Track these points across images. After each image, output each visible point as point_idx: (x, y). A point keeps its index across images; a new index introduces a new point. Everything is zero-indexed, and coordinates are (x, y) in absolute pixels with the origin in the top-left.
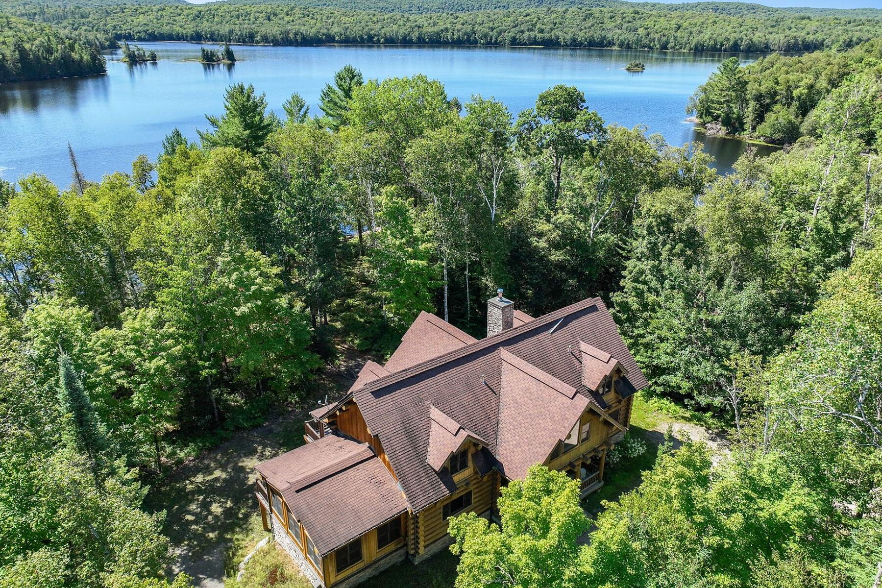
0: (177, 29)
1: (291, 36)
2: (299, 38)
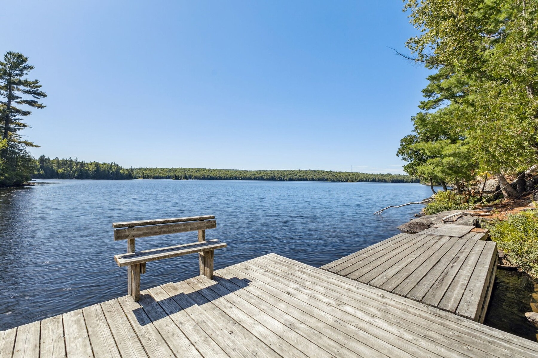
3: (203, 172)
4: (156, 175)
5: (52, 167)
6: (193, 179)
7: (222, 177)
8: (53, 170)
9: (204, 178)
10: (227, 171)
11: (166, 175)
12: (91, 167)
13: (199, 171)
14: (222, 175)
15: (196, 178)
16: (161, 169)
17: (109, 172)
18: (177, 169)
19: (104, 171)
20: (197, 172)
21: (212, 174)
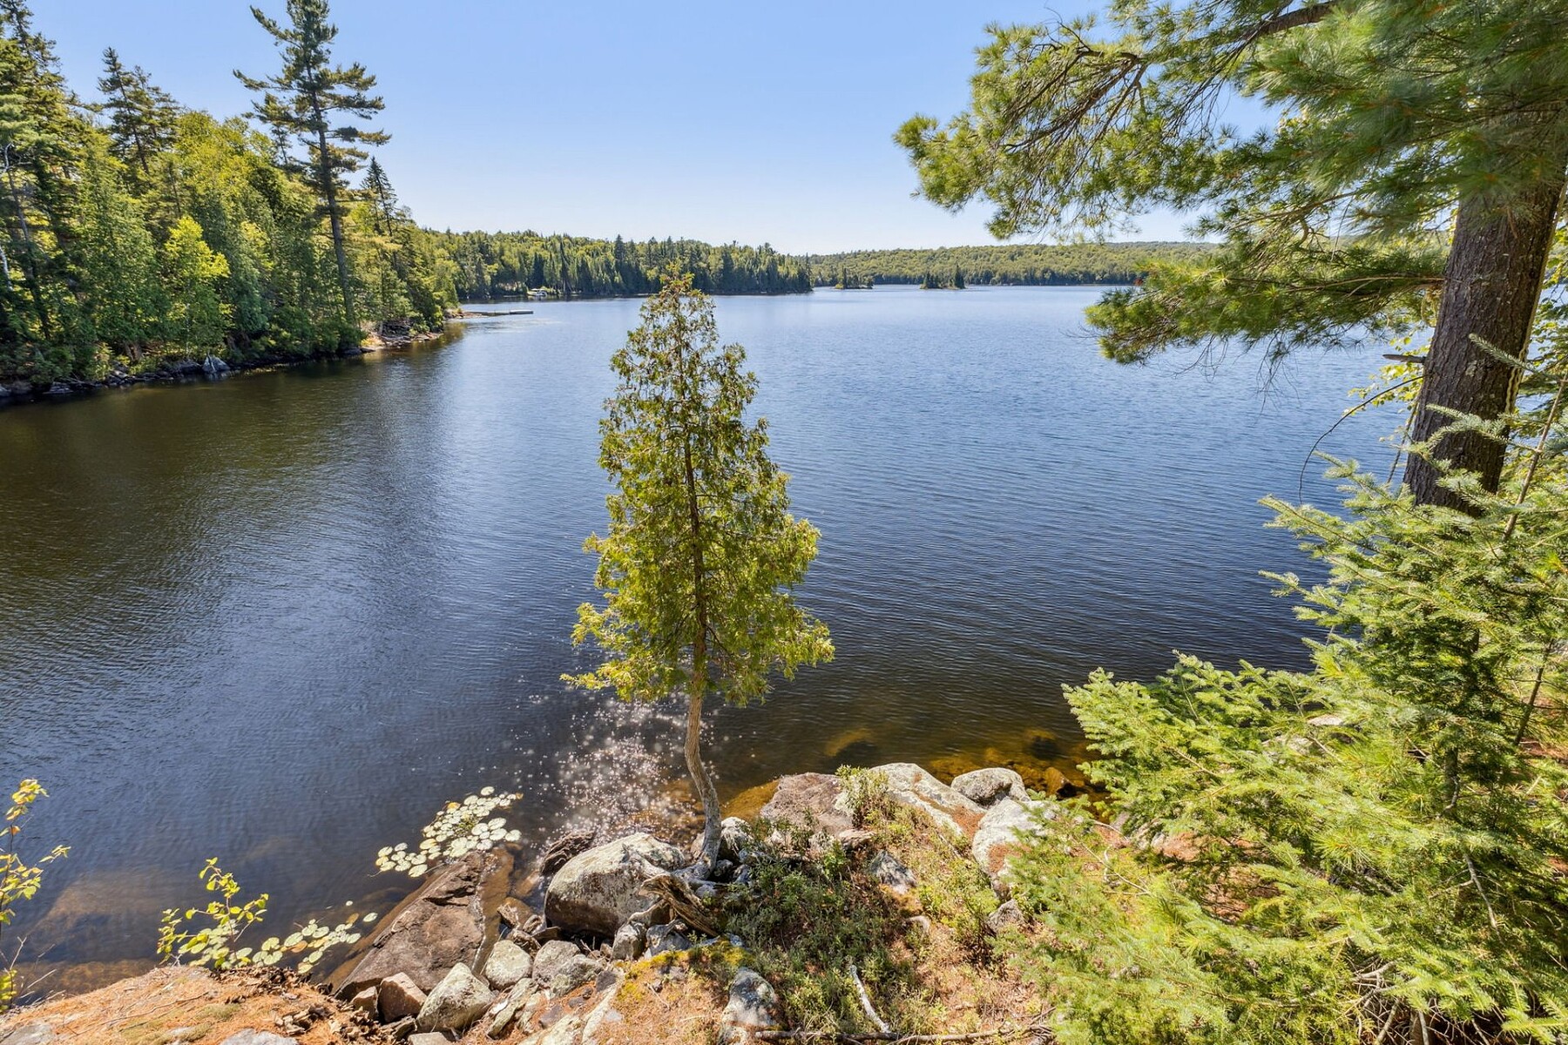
0: (906, 271)
1: (1038, 274)
2: (1047, 276)
3: (1035, 257)
4: (894, 271)
5: (637, 266)
6: (994, 283)
7: (1094, 276)
8: (639, 273)
9: (1031, 280)
10: (1117, 253)
11: (919, 270)
12: (712, 260)
13: (1020, 254)
14: (1098, 267)
15: (1006, 280)
16: (911, 254)
17: (751, 271)
18: (953, 250)
19: (741, 269)
20: (1012, 258)
21: (1062, 266)
